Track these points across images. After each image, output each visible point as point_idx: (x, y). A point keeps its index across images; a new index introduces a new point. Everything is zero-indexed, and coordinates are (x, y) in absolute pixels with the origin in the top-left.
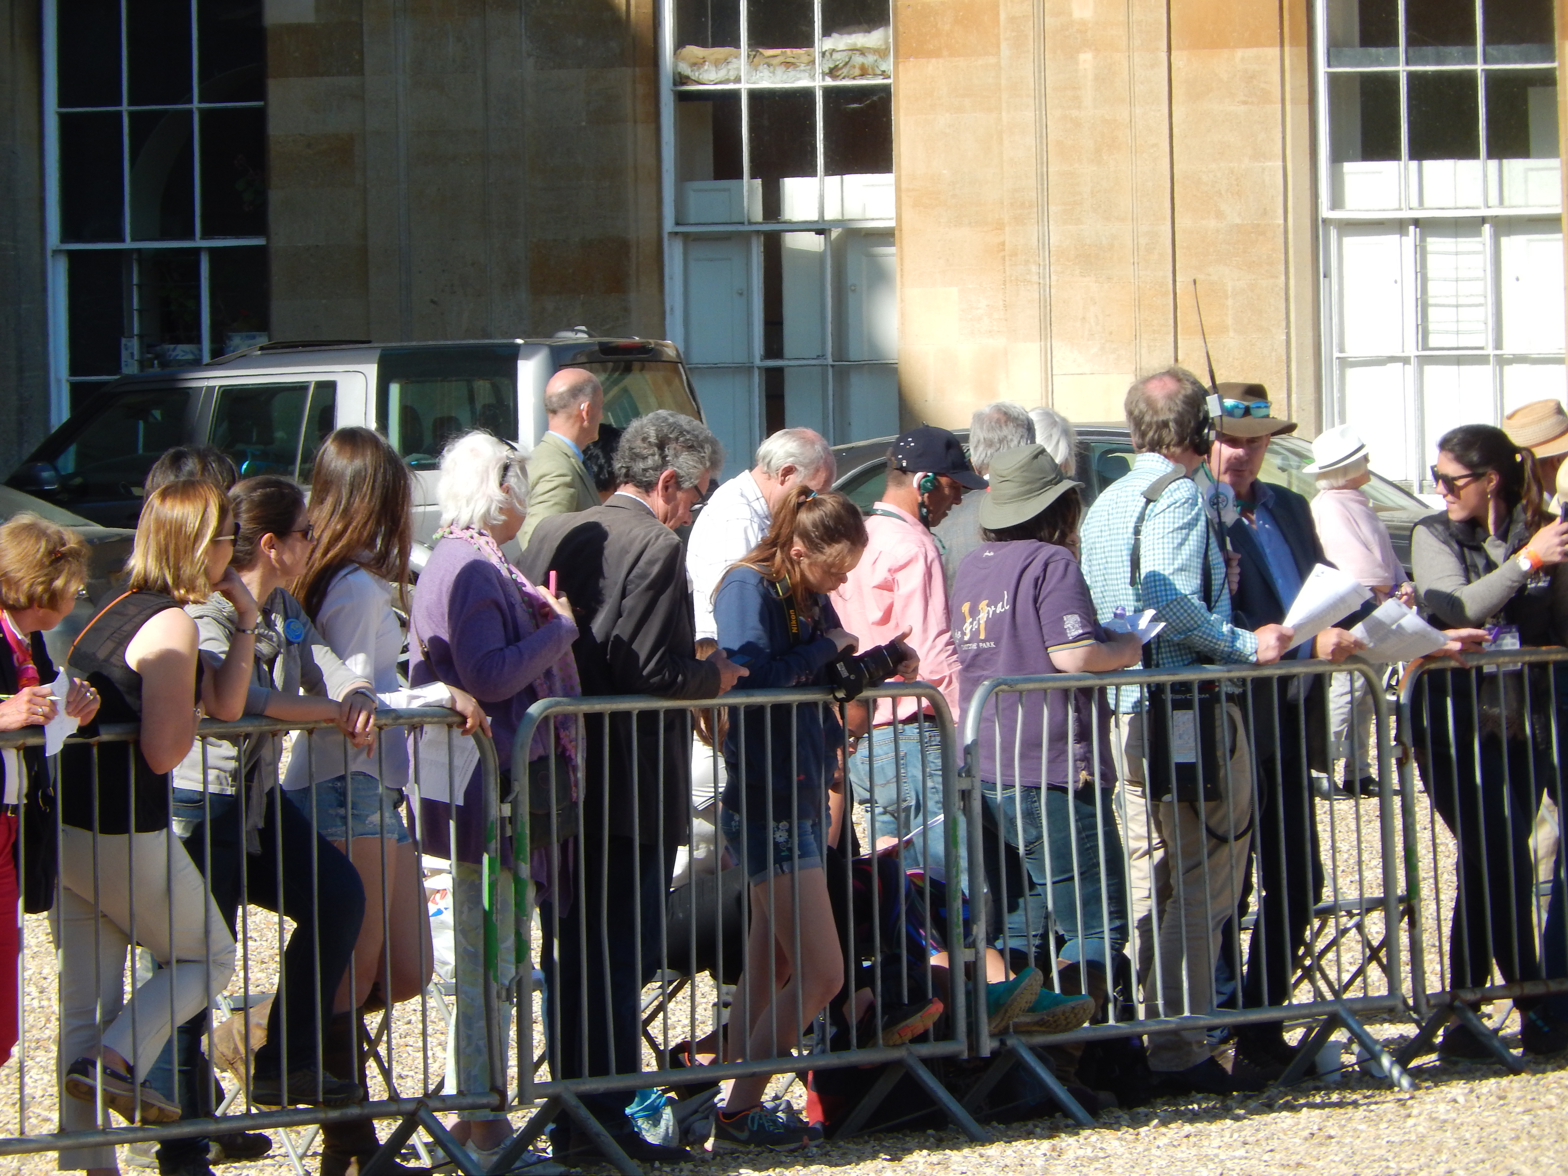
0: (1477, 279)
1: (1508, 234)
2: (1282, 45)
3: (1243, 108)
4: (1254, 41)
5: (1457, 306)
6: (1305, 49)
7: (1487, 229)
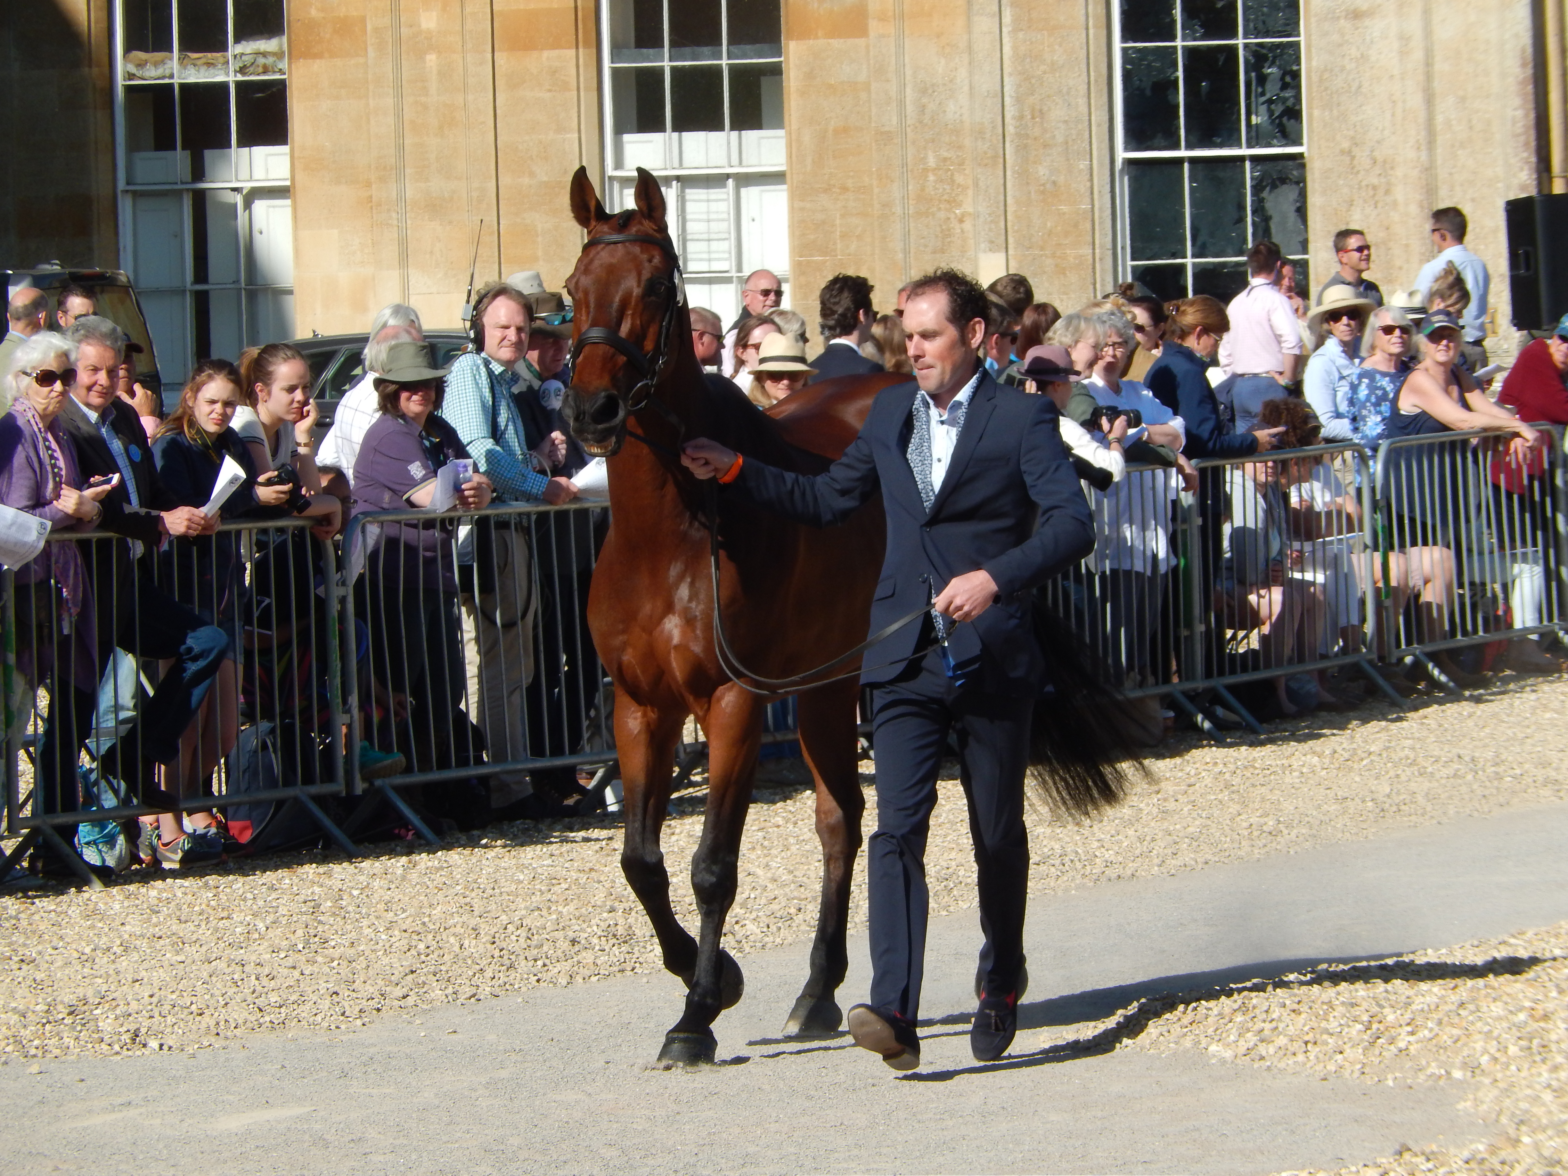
0: (723, 220)
1: (747, 186)
2: (577, 48)
3: (548, 95)
4: (556, 45)
5: (709, 240)
6: (594, 51)
7: (730, 182)
